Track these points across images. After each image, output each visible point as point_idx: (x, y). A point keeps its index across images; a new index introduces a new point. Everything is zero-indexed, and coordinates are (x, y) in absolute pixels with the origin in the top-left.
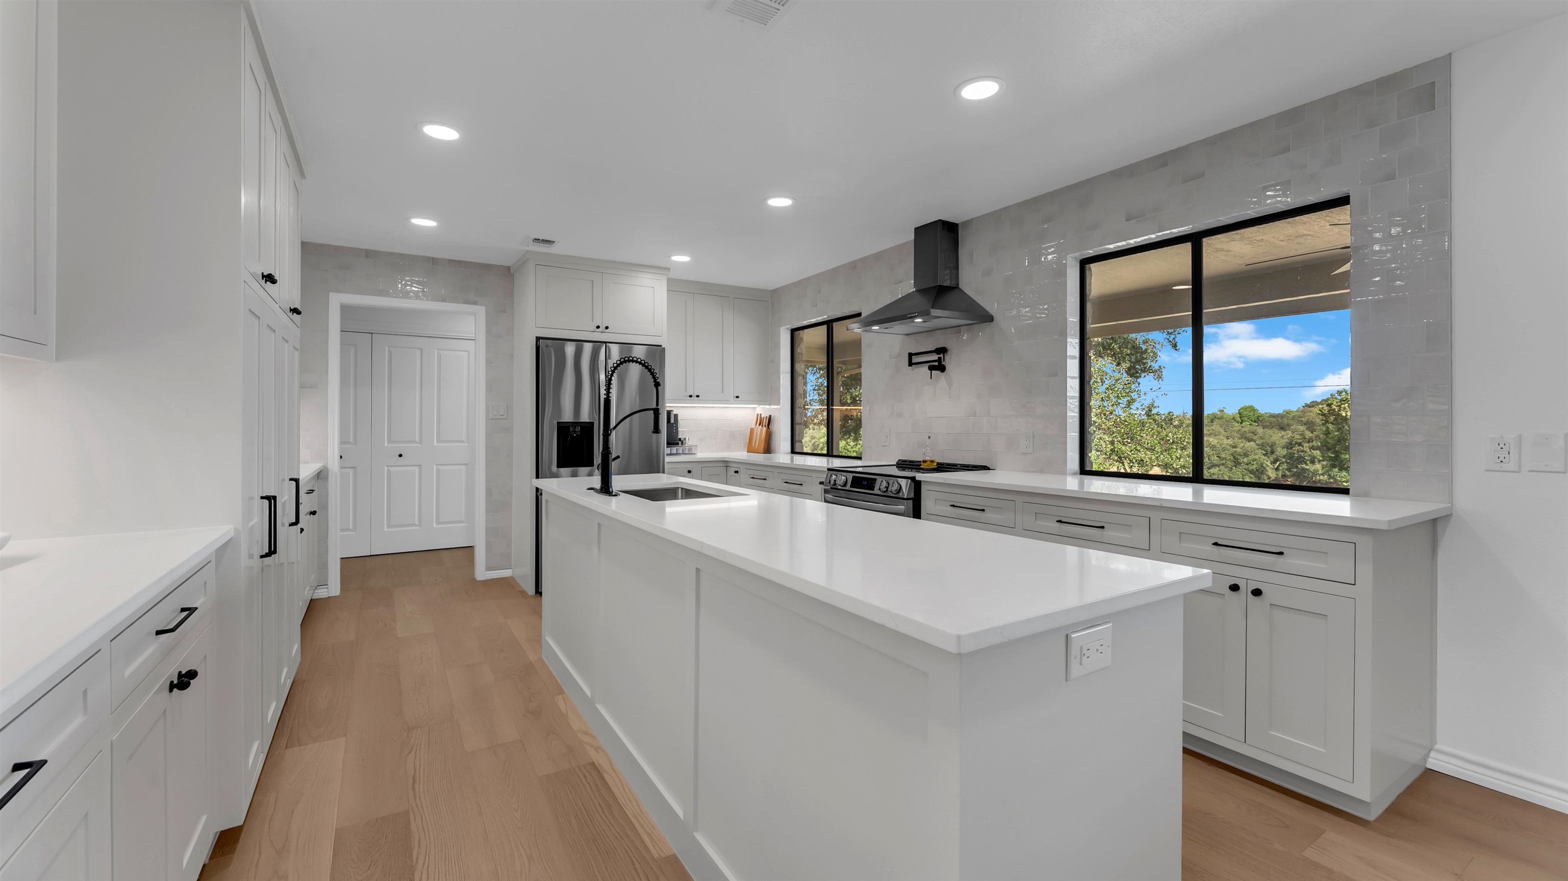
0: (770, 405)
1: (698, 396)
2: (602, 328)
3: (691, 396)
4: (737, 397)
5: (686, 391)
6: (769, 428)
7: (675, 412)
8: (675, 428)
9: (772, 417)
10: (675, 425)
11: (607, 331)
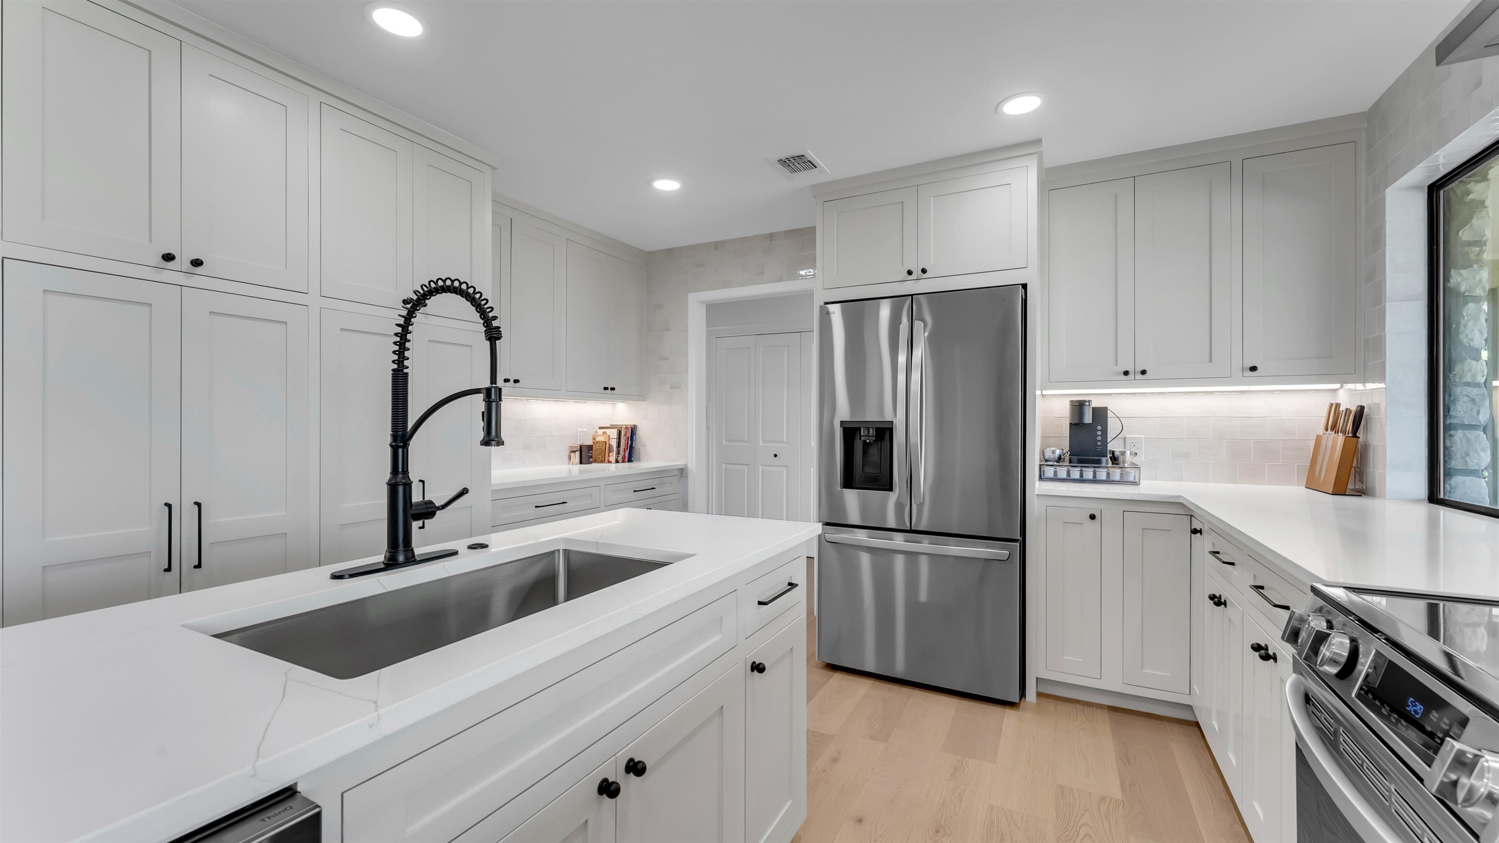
0: (1364, 382)
1: (1143, 372)
2: (917, 273)
3: (1126, 373)
4: (1253, 369)
5: (1117, 364)
6: (1355, 435)
7: (1095, 404)
8: (1099, 433)
9: (1366, 410)
10: (1099, 428)
11: (925, 276)
